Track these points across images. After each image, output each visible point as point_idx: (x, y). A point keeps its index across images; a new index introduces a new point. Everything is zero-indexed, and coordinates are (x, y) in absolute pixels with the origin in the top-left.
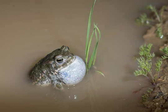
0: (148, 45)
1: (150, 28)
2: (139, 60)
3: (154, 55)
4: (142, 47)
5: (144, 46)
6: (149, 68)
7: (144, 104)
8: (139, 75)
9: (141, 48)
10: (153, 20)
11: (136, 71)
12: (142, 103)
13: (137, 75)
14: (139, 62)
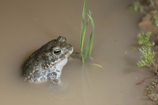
0: (147, 33)
1: (144, 16)
2: (141, 50)
3: (154, 44)
4: (140, 35)
5: (141, 34)
6: (152, 58)
7: (149, 97)
8: (143, 66)
9: (139, 37)
10: (146, 7)
11: (139, 61)
12: (147, 95)
13: (141, 66)
14: (141, 52)
